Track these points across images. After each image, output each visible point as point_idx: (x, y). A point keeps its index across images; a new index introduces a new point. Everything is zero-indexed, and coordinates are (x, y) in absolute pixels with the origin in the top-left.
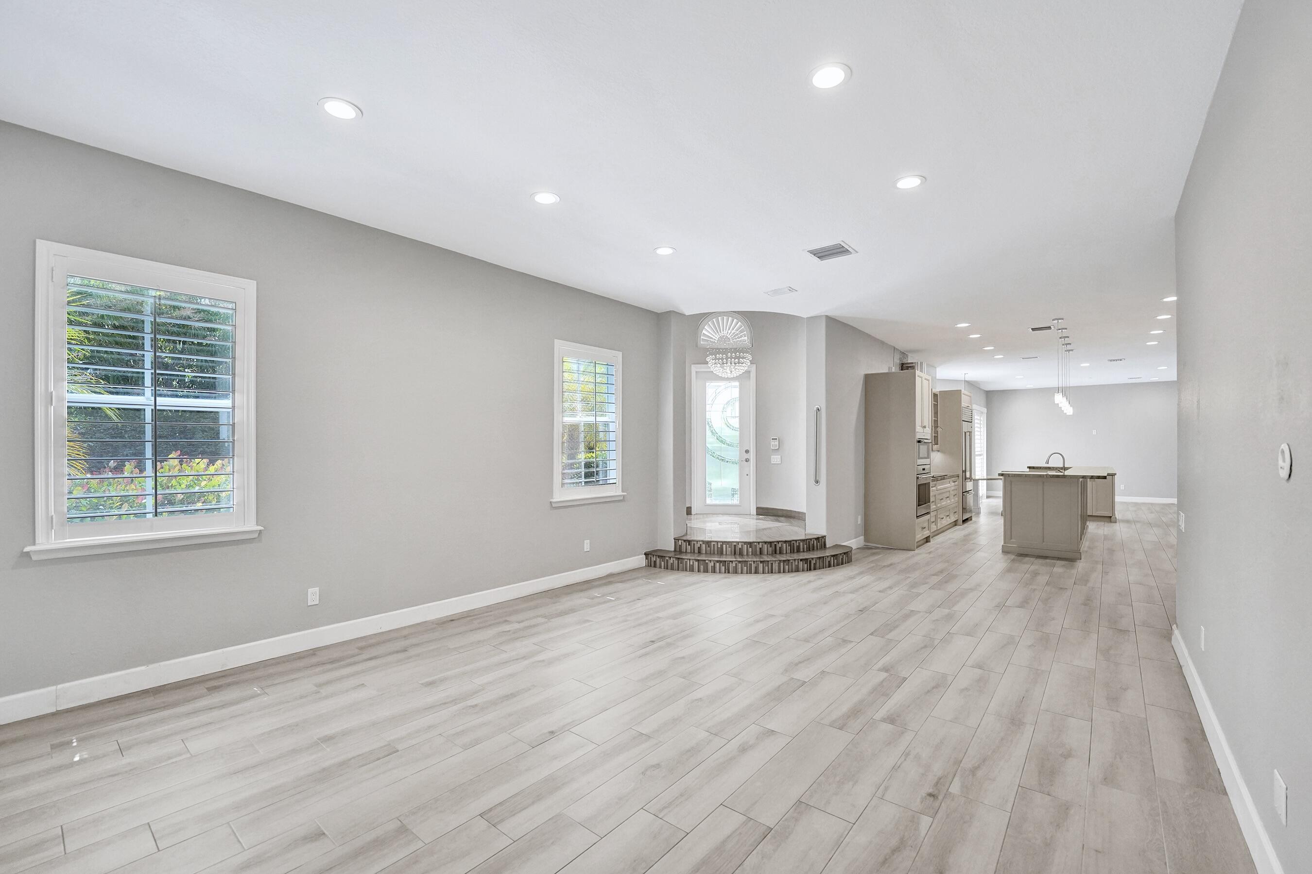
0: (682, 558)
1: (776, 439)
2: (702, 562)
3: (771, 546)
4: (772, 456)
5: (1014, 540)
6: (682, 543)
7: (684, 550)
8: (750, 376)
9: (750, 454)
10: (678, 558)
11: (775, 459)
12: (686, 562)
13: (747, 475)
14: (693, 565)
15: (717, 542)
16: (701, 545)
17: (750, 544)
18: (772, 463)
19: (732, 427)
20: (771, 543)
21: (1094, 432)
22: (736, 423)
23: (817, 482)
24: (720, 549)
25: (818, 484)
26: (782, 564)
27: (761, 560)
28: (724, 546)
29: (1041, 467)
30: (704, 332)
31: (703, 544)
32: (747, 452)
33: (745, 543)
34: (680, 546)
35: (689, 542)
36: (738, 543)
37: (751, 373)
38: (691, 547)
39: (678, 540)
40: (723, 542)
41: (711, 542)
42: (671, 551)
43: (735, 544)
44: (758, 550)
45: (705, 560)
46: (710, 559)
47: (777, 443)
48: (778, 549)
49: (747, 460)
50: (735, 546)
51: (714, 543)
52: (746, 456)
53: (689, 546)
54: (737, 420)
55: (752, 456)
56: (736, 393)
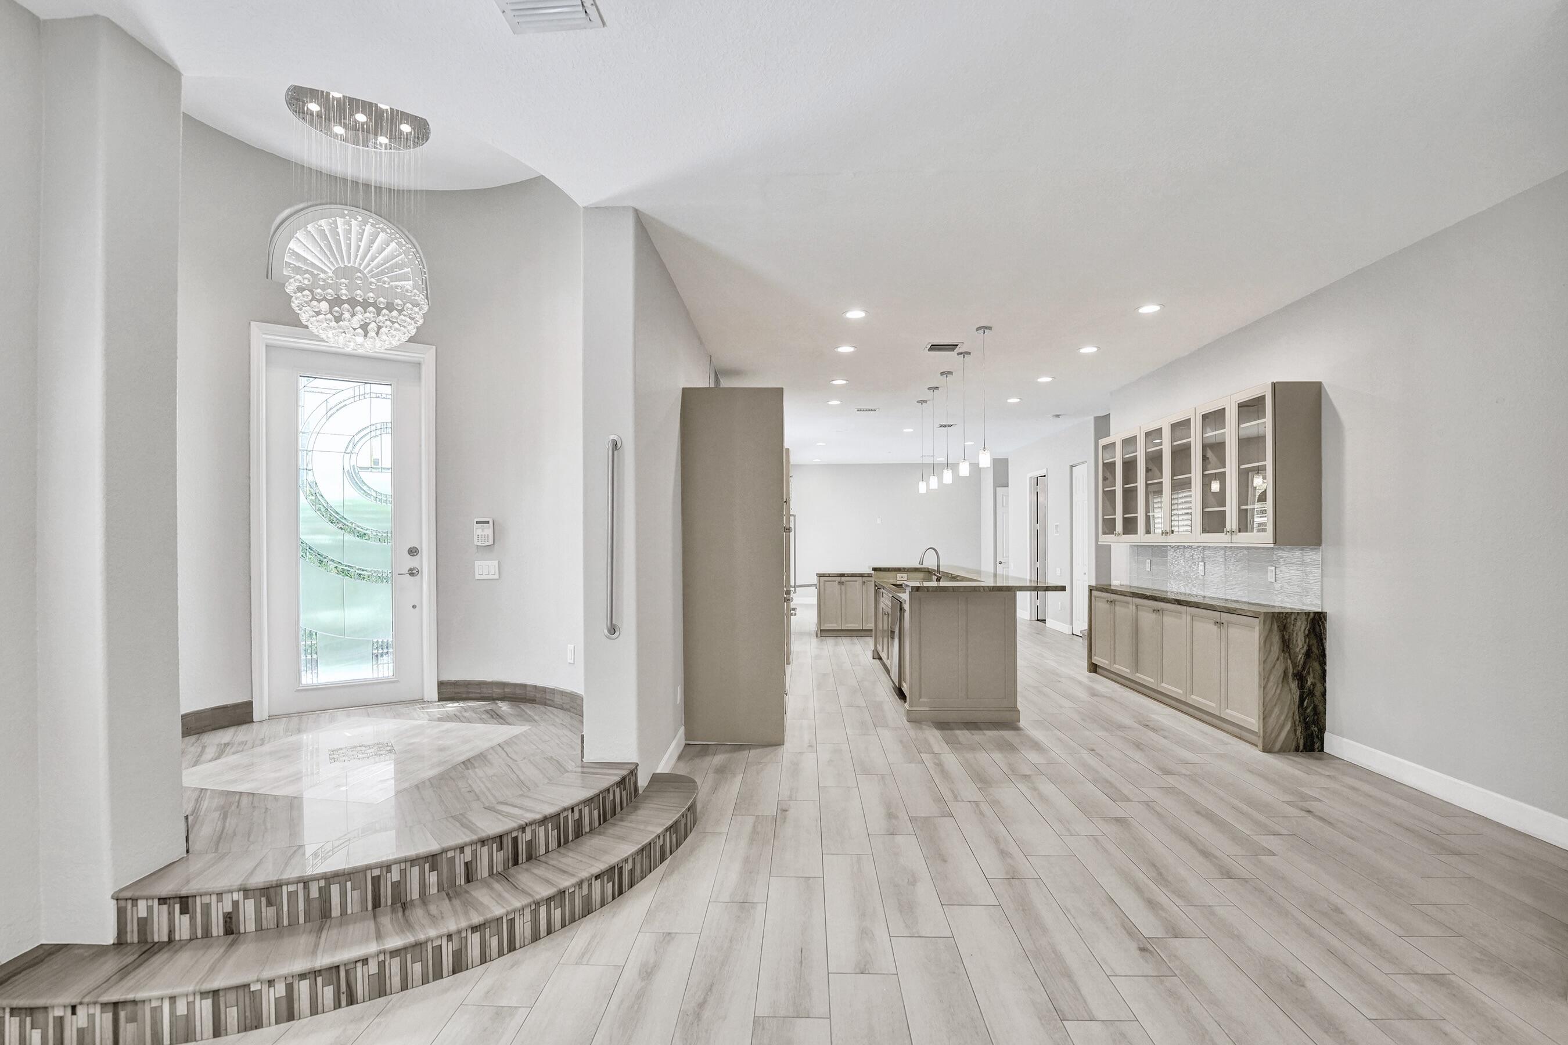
0: (134, 1002)
1: (488, 522)
2: (231, 997)
3: (501, 848)
4: (477, 563)
5: (926, 700)
6: (150, 909)
7: (159, 933)
8: (420, 373)
9: (421, 557)
10: (116, 1004)
11: (485, 568)
12: (156, 1012)
13: (414, 607)
14: (189, 1018)
15: (306, 882)
16: (235, 904)
17: (432, 860)
18: (477, 577)
19: (374, 494)
20: (500, 838)
21: (879, 521)
22: (382, 482)
23: (613, 630)
24: (316, 905)
25: (617, 634)
26: (543, 909)
27: (477, 920)
28: (335, 889)
29: (889, 568)
30: (292, 245)
31: (246, 898)
32: (413, 552)
33: (413, 861)
34: (144, 924)
35: (185, 903)
36: (388, 867)
37: (424, 368)
38: (193, 919)
39: (135, 900)
40: (330, 878)
41: (279, 885)
42: (100, 951)
43: (376, 872)
44: (460, 870)
45: (247, 986)
46: (267, 974)
47: (488, 531)
48: (522, 848)
49: (412, 573)
50: (376, 881)
51: (292, 888)
52: (412, 562)
53: (186, 918)
54: (387, 477)
55: (426, 562)
56: (383, 411)
